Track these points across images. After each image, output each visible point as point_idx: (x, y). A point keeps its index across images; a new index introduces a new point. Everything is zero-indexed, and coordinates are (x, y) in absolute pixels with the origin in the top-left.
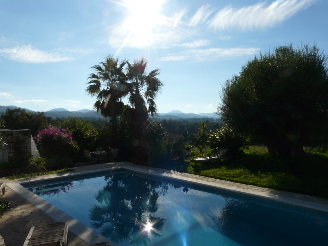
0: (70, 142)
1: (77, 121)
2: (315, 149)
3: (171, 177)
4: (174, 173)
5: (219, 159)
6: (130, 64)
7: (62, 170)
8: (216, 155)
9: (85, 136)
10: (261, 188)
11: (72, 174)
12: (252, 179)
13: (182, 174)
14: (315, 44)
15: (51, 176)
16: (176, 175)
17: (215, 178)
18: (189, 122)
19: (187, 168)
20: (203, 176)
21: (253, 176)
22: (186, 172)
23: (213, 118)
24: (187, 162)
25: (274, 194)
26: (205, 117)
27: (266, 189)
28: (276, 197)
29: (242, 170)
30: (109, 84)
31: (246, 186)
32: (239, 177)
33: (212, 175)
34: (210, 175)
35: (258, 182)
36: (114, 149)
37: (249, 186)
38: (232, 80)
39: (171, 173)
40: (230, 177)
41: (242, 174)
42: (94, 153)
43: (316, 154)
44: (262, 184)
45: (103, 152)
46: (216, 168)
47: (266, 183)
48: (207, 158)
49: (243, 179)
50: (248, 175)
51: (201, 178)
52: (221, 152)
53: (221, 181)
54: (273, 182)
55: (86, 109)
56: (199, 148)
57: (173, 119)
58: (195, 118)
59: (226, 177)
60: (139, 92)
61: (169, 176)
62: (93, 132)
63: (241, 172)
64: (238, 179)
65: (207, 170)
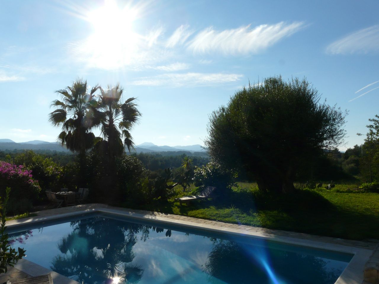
0: (30, 181)
1: (34, 155)
2: (305, 185)
3: (156, 219)
4: (158, 215)
5: (206, 198)
6: (103, 90)
7: (21, 215)
8: (203, 193)
9: (46, 173)
10: (255, 228)
11: (37, 220)
12: (244, 218)
13: (168, 216)
14: (305, 78)
15: (9, 223)
16: (160, 217)
17: (205, 219)
18: (163, 156)
19: (172, 209)
20: (191, 217)
21: (245, 215)
22: (172, 213)
23: (191, 152)
24: (170, 202)
25: (269, 234)
26: (182, 150)
27: (260, 229)
28: (272, 237)
29: (232, 209)
30: (77, 112)
31: (239, 226)
32: (230, 217)
33: (201, 216)
34: (198, 215)
35: (251, 221)
36: (83, 189)
37: (242, 226)
38: (219, 111)
39: (155, 215)
40: (221, 217)
41: (233, 214)
42: (59, 193)
43: (307, 190)
44: (255, 224)
45: (70, 192)
46: (204, 208)
47: (259, 223)
48: (194, 198)
49: (235, 219)
50: (239, 214)
51: (190, 220)
52: (208, 190)
53: (212, 222)
54: (266, 221)
55: (38, 140)
56: (183, 186)
57: (144, 152)
58: (170, 152)
59: (216, 217)
60: (113, 122)
61: (154, 218)
62: (57, 168)
63: (232, 212)
64: (230, 219)
65: (195, 210)
